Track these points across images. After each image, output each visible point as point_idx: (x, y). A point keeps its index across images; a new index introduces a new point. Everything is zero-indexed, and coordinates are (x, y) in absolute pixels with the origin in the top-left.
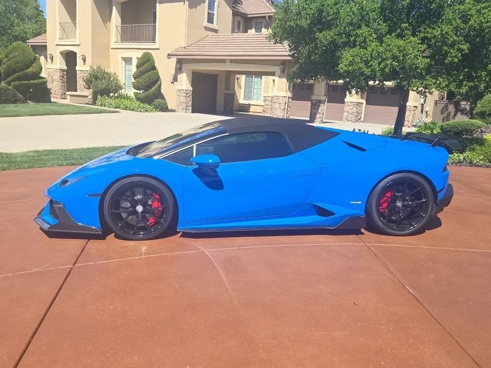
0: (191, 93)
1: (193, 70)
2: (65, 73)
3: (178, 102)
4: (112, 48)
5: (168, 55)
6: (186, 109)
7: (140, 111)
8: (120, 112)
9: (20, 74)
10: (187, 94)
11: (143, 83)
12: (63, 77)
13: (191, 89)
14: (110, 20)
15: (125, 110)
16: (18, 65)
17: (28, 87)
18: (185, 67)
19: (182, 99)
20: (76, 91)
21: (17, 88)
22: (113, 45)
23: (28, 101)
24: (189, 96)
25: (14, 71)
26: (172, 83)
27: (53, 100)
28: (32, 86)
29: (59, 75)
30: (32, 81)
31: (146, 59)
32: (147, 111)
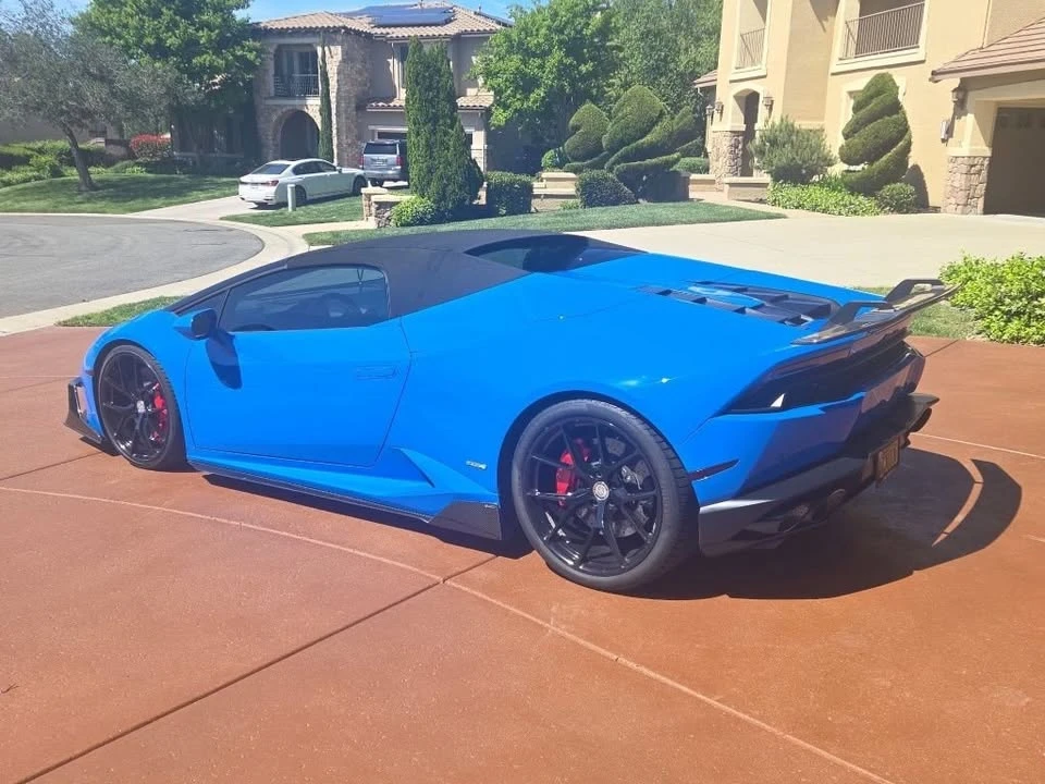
0: (986, 163)
1: (998, 103)
2: (740, 138)
3: (950, 188)
4: (833, 74)
5: (934, 73)
6: (965, 205)
7: (840, 214)
8: (785, 217)
9: (629, 147)
10: (972, 166)
11: (860, 147)
12: (737, 147)
13: (988, 152)
14: (834, 13)
15: (814, 210)
16: (628, 132)
17: (639, 172)
18: (974, 97)
19: (960, 180)
20: (751, 175)
21: (622, 176)
22: (834, 68)
23: (641, 201)
24: (979, 172)
25: (622, 143)
26: (943, 141)
27: (691, 195)
28: (646, 170)
29: (728, 144)
30: (648, 161)
31: (873, 90)
32: (855, 212)
